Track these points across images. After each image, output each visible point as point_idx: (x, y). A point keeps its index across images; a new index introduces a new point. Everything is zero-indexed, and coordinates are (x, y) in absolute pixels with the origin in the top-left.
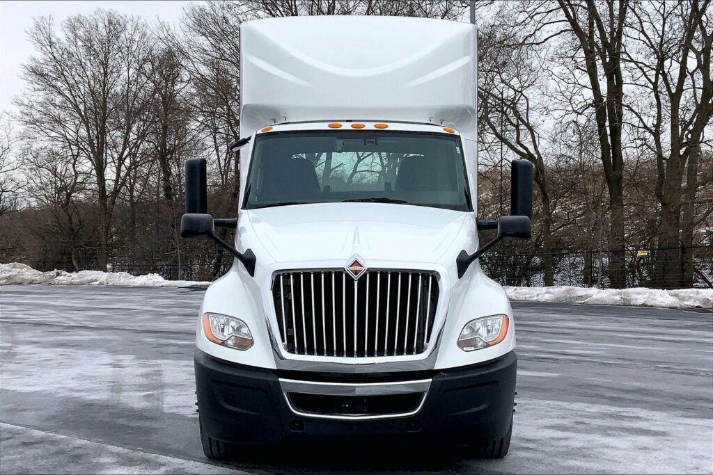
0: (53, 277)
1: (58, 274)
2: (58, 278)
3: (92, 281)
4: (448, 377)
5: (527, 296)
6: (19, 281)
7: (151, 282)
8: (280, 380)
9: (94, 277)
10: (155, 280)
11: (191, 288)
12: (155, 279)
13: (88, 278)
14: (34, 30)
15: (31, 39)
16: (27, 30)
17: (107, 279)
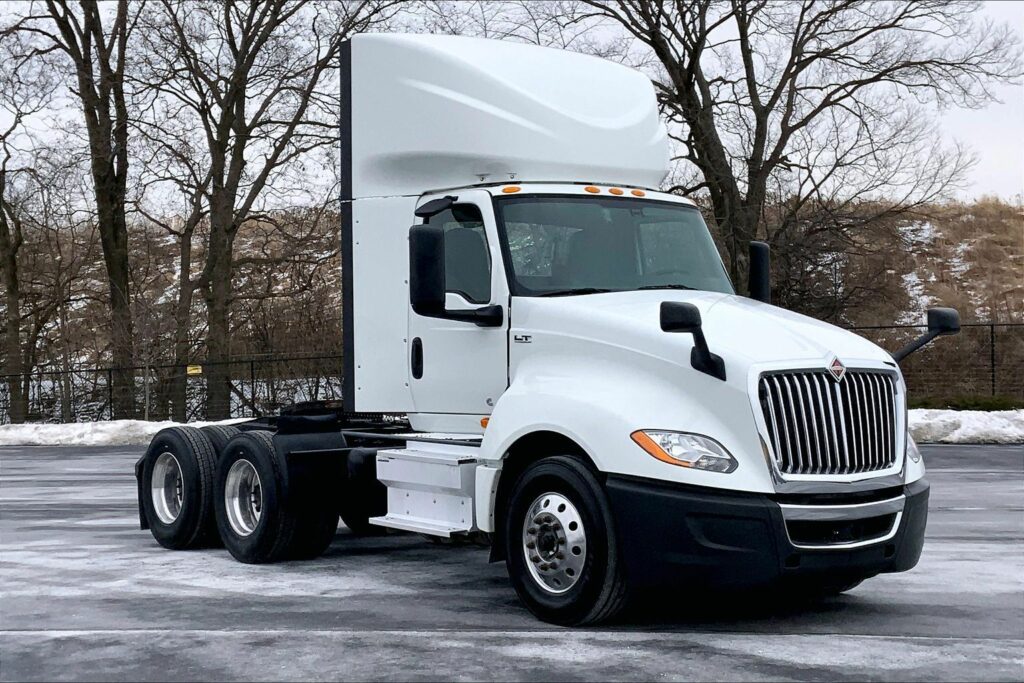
5: (61, 438)
8: (782, 506)
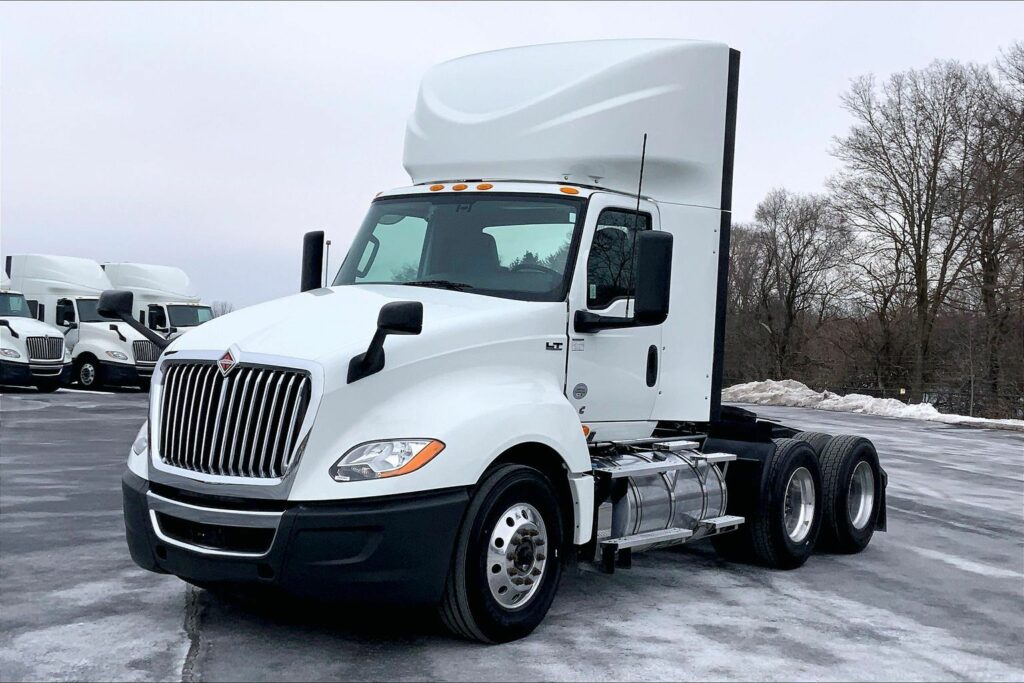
0: (820, 400)
1: (826, 397)
2: (825, 401)
3: (857, 407)
4: (304, 512)
6: (783, 401)
7: (919, 413)
9: (859, 403)
10: (924, 412)
11: (959, 425)
12: (926, 411)
13: (854, 404)
14: (852, 94)
15: (845, 105)
16: (842, 94)
17: (872, 407)
